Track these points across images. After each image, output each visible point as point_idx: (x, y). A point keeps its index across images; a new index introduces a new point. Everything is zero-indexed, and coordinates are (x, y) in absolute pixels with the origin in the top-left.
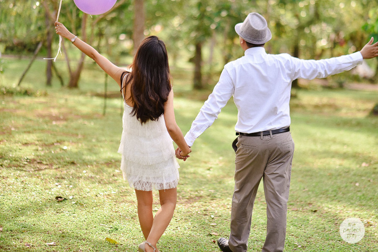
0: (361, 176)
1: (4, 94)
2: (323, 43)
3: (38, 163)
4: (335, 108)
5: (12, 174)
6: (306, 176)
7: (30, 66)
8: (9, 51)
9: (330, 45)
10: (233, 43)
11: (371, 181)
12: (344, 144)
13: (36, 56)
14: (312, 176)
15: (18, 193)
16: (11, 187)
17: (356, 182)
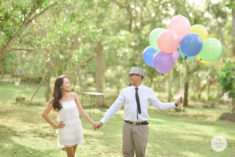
0: (204, 145)
1: (28, 105)
2: (204, 82)
3: (52, 136)
4: (205, 117)
5: (41, 140)
6: (178, 144)
7: (37, 91)
8: (23, 82)
9: (208, 83)
10: (152, 81)
11: (208, 147)
12: (200, 131)
13: (41, 85)
14: (181, 144)
15: (45, 147)
16: (41, 144)
17: (201, 147)
